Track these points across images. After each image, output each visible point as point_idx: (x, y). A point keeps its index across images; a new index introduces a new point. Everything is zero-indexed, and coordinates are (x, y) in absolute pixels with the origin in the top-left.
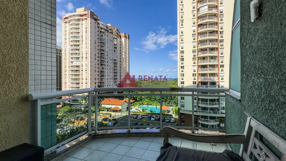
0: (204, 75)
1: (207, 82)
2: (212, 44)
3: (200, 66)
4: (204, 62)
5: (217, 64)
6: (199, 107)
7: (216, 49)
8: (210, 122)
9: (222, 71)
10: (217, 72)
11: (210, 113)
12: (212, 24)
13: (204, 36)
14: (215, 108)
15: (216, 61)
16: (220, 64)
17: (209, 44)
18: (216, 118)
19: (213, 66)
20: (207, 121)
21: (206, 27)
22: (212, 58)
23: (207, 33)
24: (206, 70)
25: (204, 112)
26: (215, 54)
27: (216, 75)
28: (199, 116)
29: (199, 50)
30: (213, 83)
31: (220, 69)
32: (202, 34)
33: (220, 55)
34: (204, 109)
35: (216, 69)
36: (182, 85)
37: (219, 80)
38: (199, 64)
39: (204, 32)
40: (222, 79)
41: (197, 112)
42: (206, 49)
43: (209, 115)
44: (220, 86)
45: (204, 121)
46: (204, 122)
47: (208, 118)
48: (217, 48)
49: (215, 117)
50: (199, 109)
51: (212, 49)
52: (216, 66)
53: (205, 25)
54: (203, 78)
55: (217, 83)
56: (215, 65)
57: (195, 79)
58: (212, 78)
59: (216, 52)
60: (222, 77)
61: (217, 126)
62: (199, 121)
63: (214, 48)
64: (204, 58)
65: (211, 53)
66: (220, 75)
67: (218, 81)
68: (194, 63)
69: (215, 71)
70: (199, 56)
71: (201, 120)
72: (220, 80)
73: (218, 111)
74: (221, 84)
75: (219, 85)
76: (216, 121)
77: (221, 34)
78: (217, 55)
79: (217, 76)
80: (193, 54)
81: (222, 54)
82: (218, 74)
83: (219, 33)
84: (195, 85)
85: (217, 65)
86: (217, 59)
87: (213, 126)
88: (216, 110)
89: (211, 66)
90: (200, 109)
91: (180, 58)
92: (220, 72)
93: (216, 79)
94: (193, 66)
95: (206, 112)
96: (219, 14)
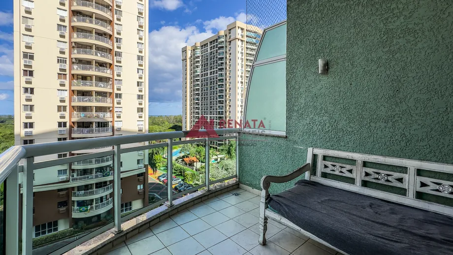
0: (84, 109)
1: (91, 123)
2: (102, 56)
3: (76, 93)
4: (85, 85)
5: (111, 91)
6: (73, 171)
7: (108, 66)
8: (97, 193)
9: (119, 103)
10: (111, 105)
11: (97, 177)
12: (102, 20)
13: (86, 37)
14: (107, 167)
15: (109, 87)
16: (116, 91)
17: (96, 55)
18: (108, 183)
19: (103, 94)
20: (92, 193)
21: (91, 22)
22: (100, 79)
23: (91, 32)
24: (90, 101)
25: (85, 178)
26: (107, 73)
27: (108, 110)
28: (73, 188)
29: (74, 60)
30: (103, 125)
31: (116, 100)
32: (79, 30)
33: (116, 77)
34: (85, 172)
35: (109, 100)
36: (28, 130)
37: (113, 119)
38: (73, 88)
39: (85, 29)
40: (119, 117)
41: (68, 181)
42: (89, 62)
43: (94, 181)
44: (115, 128)
45: (84, 195)
46: (86, 196)
47: (91, 188)
48: (110, 65)
49: (105, 182)
50: (73, 176)
51: (101, 65)
52: (108, 95)
53: (87, 16)
54: (82, 114)
55: (110, 124)
56: (106, 93)
57: (62, 117)
58: (101, 114)
59: (109, 71)
60: (119, 113)
61: (108, 197)
62: (74, 199)
63: (106, 63)
64: (84, 78)
65: (99, 71)
66: (116, 110)
67: (111, 119)
68: (62, 85)
69: (107, 103)
70: (73, 72)
71: (78, 196)
72: (116, 119)
73: (110, 170)
74: (117, 125)
75: (113, 127)
76: (108, 189)
77: (117, 42)
78: (111, 76)
79: (110, 111)
80: (58, 66)
81: (119, 75)
82: (111, 109)
83: (115, 40)
84: (62, 129)
85: (110, 93)
86: (111, 82)
87: (102, 198)
88: (108, 169)
89: (99, 93)
90: (75, 175)
91: (23, 67)
92: (116, 105)
93: (108, 117)
94: (59, 90)
95: (88, 178)
96: (115, 7)
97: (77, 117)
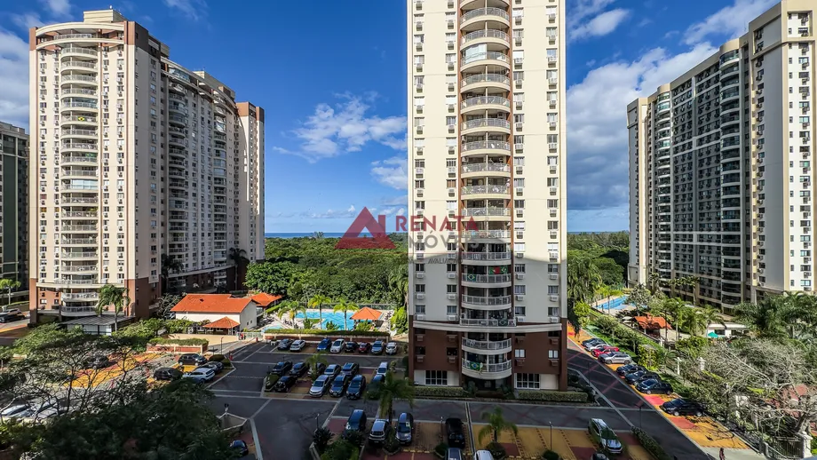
1: (484, 245)
2: (496, 147)
3: (466, 203)
4: (476, 191)
5: (509, 197)
6: (463, 309)
7: (505, 160)
8: (491, 347)
9: (520, 215)
10: (509, 219)
11: (491, 324)
12: (496, 94)
13: (477, 125)
14: (503, 311)
15: (506, 191)
16: (516, 197)
17: (490, 147)
18: (505, 337)
19: (497, 203)
20: (484, 346)
21: (483, 102)
22: (495, 181)
23: (482, 116)
24: (482, 214)
25: (475, 322)
26: (503, 171)
27: (505, 227)
28: (463, 333)
29: (464, 160)
30: (498, 248)
31: (515, 211)
32: (470, 118)
33: (516, 176)
34: (475, 314)
35: (506, 211)
36: (420, 252)
37: (512, 240)
38: (463, 197)
39: (476, 113)
40: (520, 236)
41: (458, 323)
42: (479, 159)
43: (488, 330)
44: (515, 254)
45: (476, 346)
46: (477, 348)
47: (484, 339)
48: (508, 157)
49: (502, 334)
50: (463, 317)
51: (496, 160)
52: (505, 203)
53: (478, 95)
54: (473, 233)
55: (508, 246)
56: (502, 201)
58: (497, 233)
59: (506, 168)
60: (520, 231)
61: (506, 357)
62: (464, 348)
63: (502, 157)
64: (475, 182)
65: (493, 169)
66: (515, 225)
67: (509, 241)
68: (452, 195)
69: (503, 217)
70: (463, 176)
71: (469, 345)
72: (516, 240)
73: (508, 318)
74: (517, 249)
75: (512, 252)
76: (505, 344)
77: (517, 121)
78: (509, 175)
79: (508, 228)
80: (447, 170)
81: (519, 172)
82: (509, 224)
83: (514, 118)
84: (452, 252)
85: (508, 201)
86: (508, 184)
87: (497, 357)
88: (505, 314)
89: (494, 202)
90: (465, 315)
91: (415, 178)
92: (516, 219)
93: (504, 236)
94: (447, 201)
95: (480, 322)
96: (514, 70)
97: (468, 236)
